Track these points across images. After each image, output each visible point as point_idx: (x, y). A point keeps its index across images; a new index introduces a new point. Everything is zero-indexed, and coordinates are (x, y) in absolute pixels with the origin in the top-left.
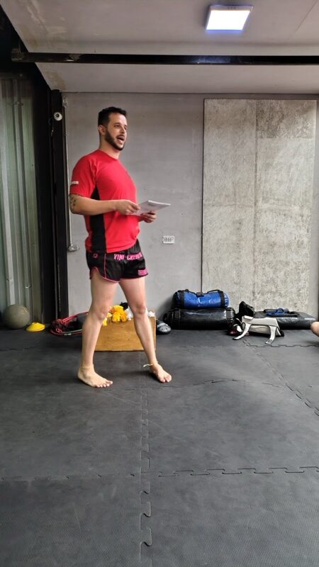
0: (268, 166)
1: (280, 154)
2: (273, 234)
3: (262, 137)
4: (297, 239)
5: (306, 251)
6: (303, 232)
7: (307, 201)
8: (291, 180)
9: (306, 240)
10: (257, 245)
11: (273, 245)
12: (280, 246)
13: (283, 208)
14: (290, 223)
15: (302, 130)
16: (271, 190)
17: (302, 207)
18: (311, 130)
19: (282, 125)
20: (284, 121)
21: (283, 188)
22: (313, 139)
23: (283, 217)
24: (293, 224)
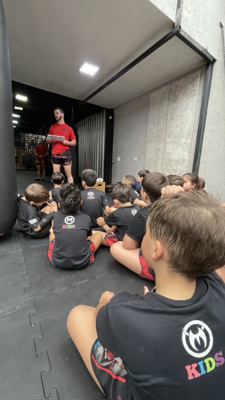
0: (172, 118)
1: (178, 111)
2: (171, 155)
3: (170, 104)
4: (182, 157)
5: (187, 164)
6: (186, 153)
7: (189, 135)
8: (182, 124)
9: (187, 158)
10: (164, 160)
11: (170, 161)
12: (174, 161)
13: (177, 140)
15: (190, 93)
16: (172, 131)
17: (186, 140)
18: (196, 91)
19: (180, 94)
20: (182, 91)
21: (178, 129)
22: (197, 96)
23: (177, 145)
24: (181, 149)
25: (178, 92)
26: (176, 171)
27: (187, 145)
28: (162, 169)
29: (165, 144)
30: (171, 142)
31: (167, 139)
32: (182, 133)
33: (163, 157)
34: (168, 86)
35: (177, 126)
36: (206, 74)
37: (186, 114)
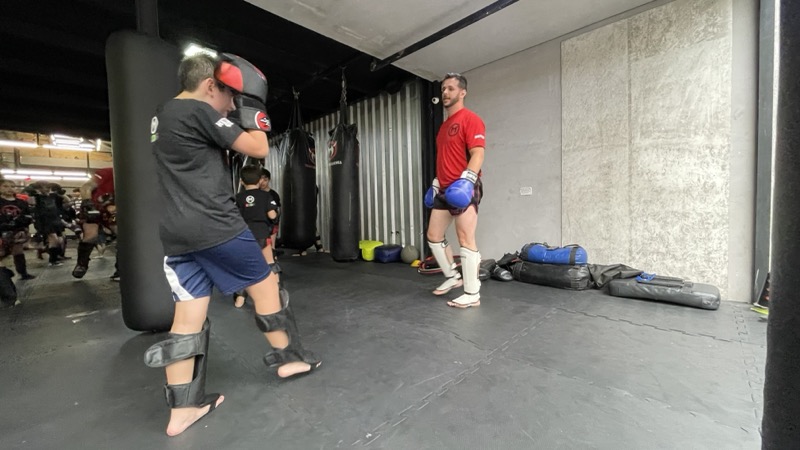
0: (647, 92)
1: (667, 73)
2: (659, 177)
3: (637, 60)
4: (703, 181)
5: (721, 196)
6: (714, 170)
7: (718, 126)
8: (688, 102)
9: (719, 182)
10: (635, 192)
11: (659, 191)
12: (671, 192)
13: (674, 141)
14: (689, 159)
15: (705, 30)
16: (654, 121)
17: (710, 136)
18: (723, 26)
19: (668, 35)
20: (673, 29)
21: (674, 116)
22: (730, 36)
23: (676, 153)
24: (694, 160)
25: (659, 31)
26: (685, 215)
27: (716, 151)
28: (631, 212)
29: (631, 152)
30: (657, 147)
31: (637, 140)
32: (689, 123)
33: (630, 182)
34: (623, 21)
35: (670, 109)
37: (699, 79)
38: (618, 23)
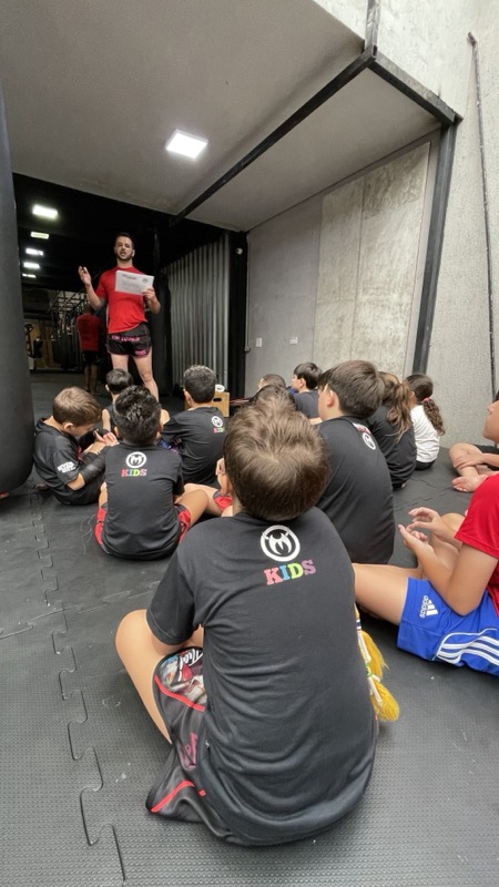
0: (370, 249)
1: (383, 233)
2: (369, 330)
3: (366, 218)
4: (393, 335)
5: (401, 350)
6: (400, 325)
7: (407, 285)
8: (392, 262)
9: (402, 335)
10: (355, 343)
11: (367, 343)
12: (375, 344)
13: (381, 297)
14: (388, 315)
15: (408, 192)
16: (371, 278)
17: (401, 295)
18: (419, 189)
19: (388, 195)
20: (390, 189)
21: (384, 273)
22: (422, 199)
23: (380, 308)
24: (390, 316)
25: (382, 191)
27: (403, 308)
29: (356, 306)
30: (369, 302)
31: (360, 296)
32: (391, 281)
33: (353, 335)
34: (363, 178)
35: (381, 267)
36: (440, 150)
37: (400, 240)
38: (358, 180)
